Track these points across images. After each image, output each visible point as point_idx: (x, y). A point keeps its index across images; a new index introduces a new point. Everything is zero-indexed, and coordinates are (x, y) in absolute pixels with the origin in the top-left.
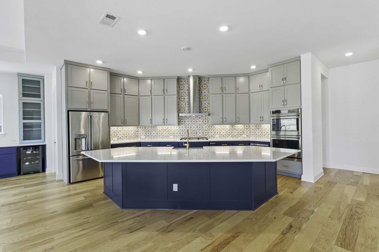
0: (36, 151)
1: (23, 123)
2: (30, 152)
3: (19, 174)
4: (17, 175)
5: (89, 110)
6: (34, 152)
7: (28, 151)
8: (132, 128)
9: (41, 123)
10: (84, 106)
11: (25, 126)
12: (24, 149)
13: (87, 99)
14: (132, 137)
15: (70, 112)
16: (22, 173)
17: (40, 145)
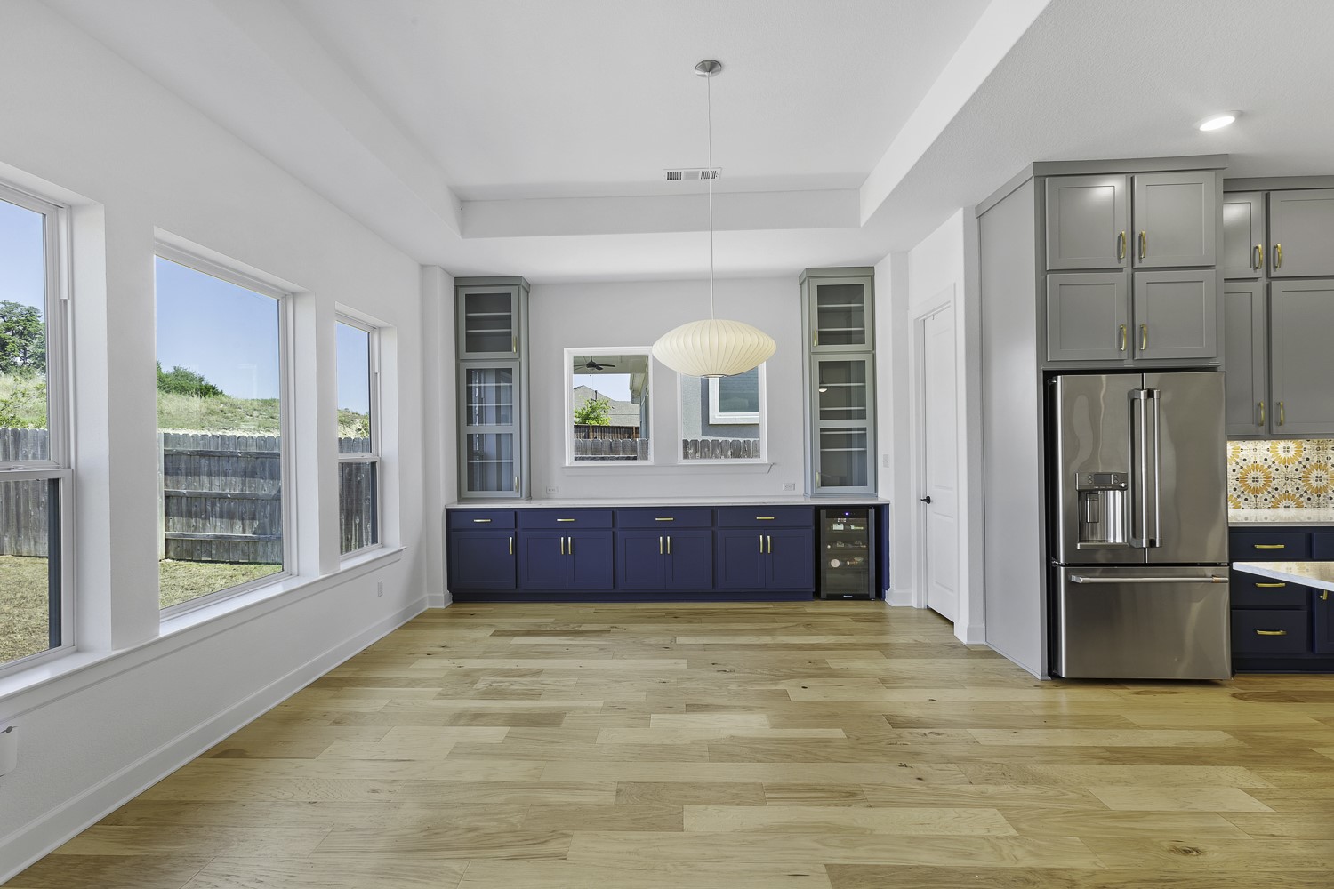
0: (856, 525)
1: (822, 430)
2: (841, 527)
3: (817, 595)
4: (811, 595)
5: (1129, 364)
6: (853, 527)
7: (836, 522)
8: (1287, 449)
9: (864, 429)
10: (1110, 350)
11: (827, 439)
12: (828, 516)
13: (1121, 318)
14: (1287, 496)
15: (1059, 377)
16: (823, 594)
17: (869, 506)
